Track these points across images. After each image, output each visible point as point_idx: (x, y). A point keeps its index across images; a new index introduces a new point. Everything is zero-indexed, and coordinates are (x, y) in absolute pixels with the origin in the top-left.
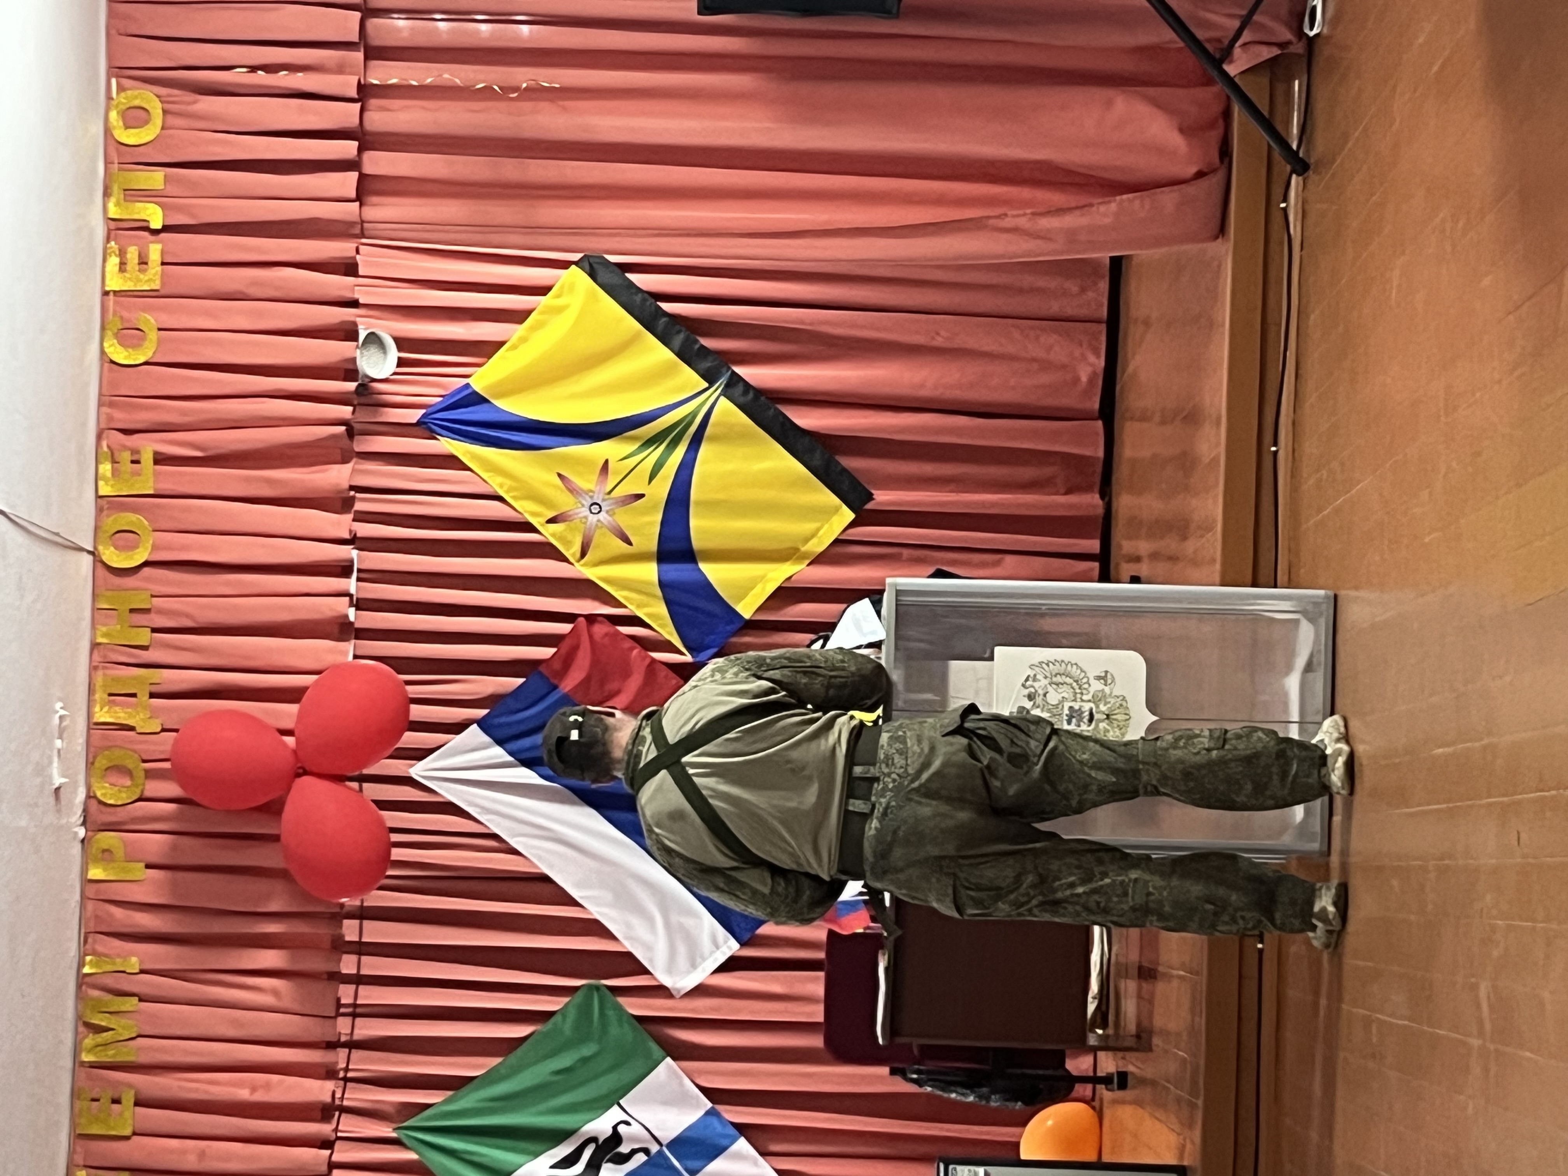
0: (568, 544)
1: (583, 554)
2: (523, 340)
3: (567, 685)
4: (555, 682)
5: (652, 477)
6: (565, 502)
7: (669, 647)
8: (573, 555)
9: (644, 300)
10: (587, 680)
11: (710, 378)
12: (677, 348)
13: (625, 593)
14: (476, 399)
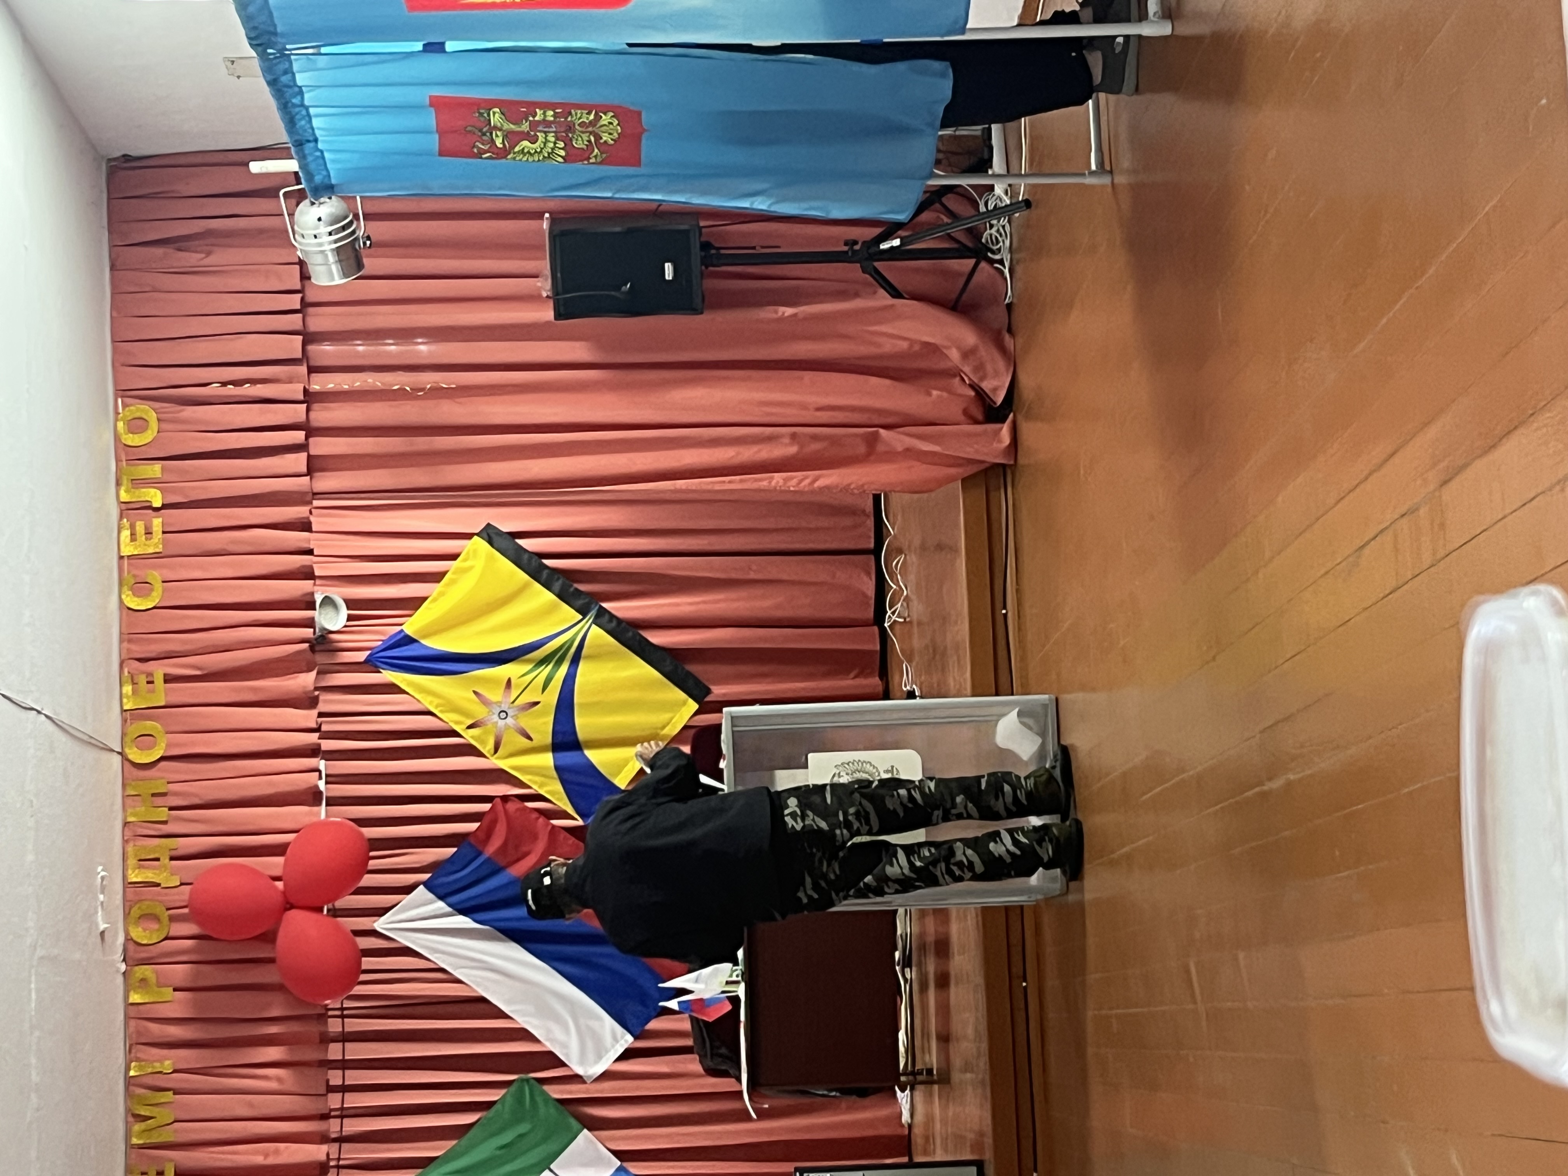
0: (483, 742)
1: (496, 750)
2: (442, 594)
3: (490, 849)
4: (480, 848)
5: (544, 689)
6: (480, 712)
7: (566, 815)
8: (489, 752)
9: (530, 559)
10: (505, 844)
11: (583, 611)
12: (557, 591)
13: (529, 777)
14: (409, 640)
